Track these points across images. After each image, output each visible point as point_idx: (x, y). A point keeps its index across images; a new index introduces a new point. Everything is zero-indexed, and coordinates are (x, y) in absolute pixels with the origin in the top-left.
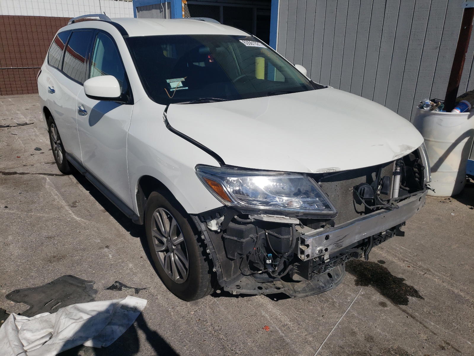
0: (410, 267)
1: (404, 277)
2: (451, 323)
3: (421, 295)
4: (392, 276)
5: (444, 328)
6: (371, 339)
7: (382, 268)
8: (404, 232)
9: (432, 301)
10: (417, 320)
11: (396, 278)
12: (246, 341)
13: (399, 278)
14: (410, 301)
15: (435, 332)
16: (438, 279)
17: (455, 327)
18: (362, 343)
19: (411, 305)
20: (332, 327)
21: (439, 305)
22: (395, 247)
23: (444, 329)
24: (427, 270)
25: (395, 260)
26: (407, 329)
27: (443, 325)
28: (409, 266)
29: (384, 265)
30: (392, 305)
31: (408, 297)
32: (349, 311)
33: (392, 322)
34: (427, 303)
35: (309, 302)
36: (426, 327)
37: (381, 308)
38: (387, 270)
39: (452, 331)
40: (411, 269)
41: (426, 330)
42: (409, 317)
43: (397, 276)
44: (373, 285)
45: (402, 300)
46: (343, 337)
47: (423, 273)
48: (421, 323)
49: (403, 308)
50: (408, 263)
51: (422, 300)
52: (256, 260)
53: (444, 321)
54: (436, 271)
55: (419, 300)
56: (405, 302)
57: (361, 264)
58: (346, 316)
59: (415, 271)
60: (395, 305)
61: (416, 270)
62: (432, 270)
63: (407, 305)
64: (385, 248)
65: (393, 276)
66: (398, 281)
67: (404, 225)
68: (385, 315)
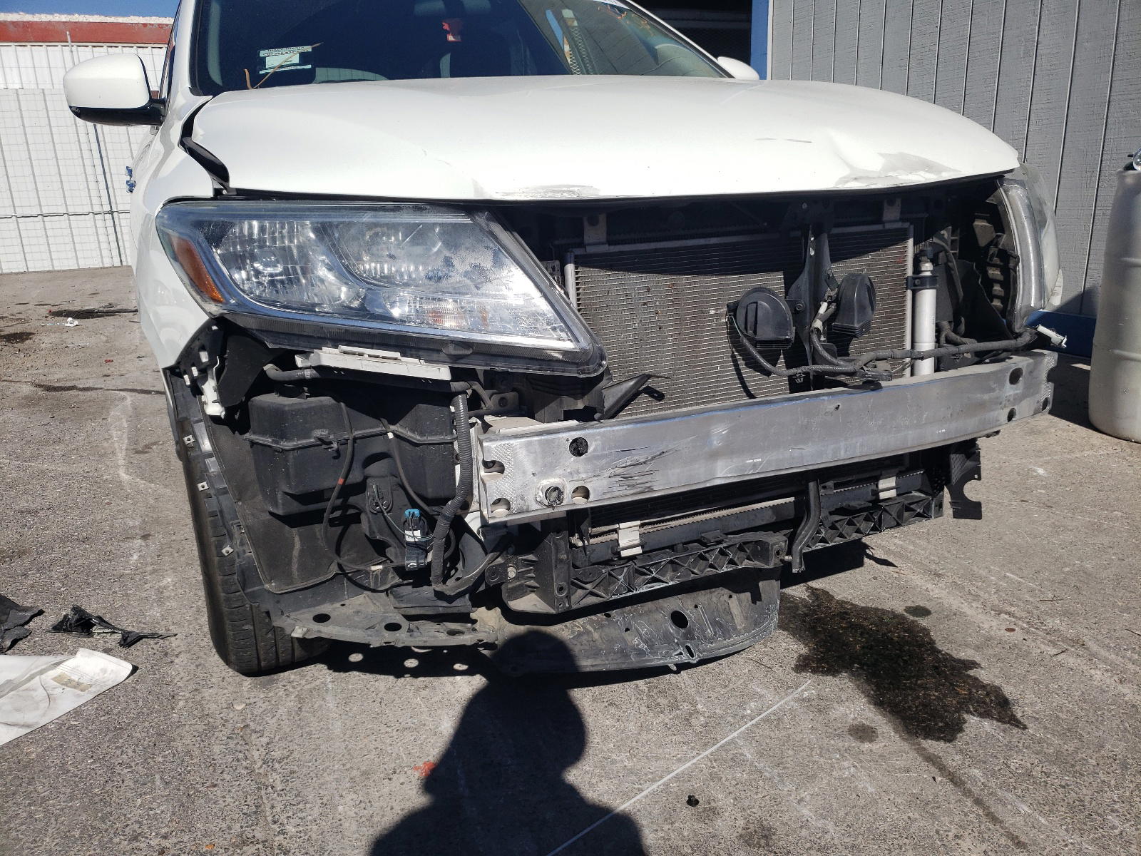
0: (1013, 630)
1: (977, 659)
2: (1099, 815)
3: (1019, 715)
4: (935, 651)
5: (1064, 827)
6: (765, 837)
7: (912, 629)
8: (978, 505)
9: (1054, 735)
10: (968, 793)
11: (949, 659)
12: (337, 798)
13: (959, 661)
14: (967, 731)
15: (1023, 838)
16: (1107, 671)
17: (1114, 827)
18: (723, 846)
19: (968, 744)
20: (645, 786)
21: (1076, 751)
22: (983, 573)
23: (1062, 833)
24: (1072, 643)
25: (971, 611)
26: (918, 817)
27: (1064, 819)
28: (1013, 627)
29: (923, 622)
30: (897, 738)
31: (965, 716)
32: (733, 741)
33: (871, 789)
34: (1032, 739)
35: (611, 704)
36: (994, 819)
37: (852, 742)
38: (928, 634)
39: (1094, 840)
40: (1018, 635)
41: (991, 826)
42: (939, 779)
43: (954, 654)
44: (854, 675)
45: (940, 724)
46: (666, 820)
47: (1054, 651)
48: (978, 802)
49: (932, 751)
50: (1013, 620)
51: (1015, 730)
52: (376, 531)
53: (1077, 803)
54: (1108, 647)
55: (1004, 731)
56: (950, 731)
57: (846, 613)
58: (714, 758)
59: (1027, 643)
60: (904, 739)
61: (1034, 640)
62: (1090, 644)
63: (950, 741)
64: (949, 574)
65: (940, 652)
66: (953, 668)
67: (976, 476)
68: (855, 766)
